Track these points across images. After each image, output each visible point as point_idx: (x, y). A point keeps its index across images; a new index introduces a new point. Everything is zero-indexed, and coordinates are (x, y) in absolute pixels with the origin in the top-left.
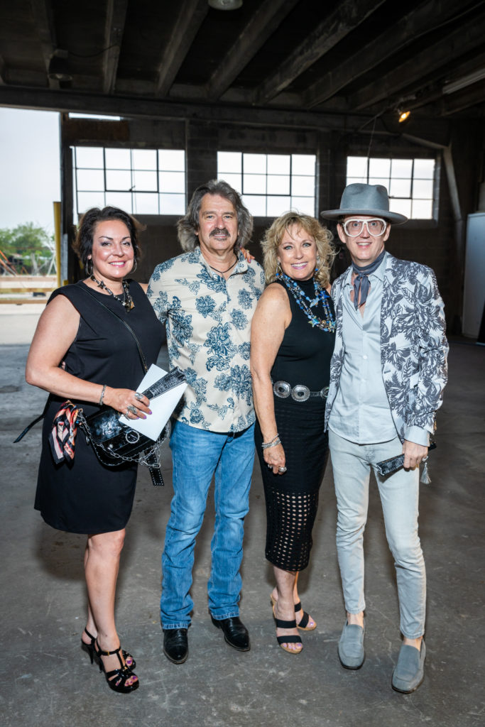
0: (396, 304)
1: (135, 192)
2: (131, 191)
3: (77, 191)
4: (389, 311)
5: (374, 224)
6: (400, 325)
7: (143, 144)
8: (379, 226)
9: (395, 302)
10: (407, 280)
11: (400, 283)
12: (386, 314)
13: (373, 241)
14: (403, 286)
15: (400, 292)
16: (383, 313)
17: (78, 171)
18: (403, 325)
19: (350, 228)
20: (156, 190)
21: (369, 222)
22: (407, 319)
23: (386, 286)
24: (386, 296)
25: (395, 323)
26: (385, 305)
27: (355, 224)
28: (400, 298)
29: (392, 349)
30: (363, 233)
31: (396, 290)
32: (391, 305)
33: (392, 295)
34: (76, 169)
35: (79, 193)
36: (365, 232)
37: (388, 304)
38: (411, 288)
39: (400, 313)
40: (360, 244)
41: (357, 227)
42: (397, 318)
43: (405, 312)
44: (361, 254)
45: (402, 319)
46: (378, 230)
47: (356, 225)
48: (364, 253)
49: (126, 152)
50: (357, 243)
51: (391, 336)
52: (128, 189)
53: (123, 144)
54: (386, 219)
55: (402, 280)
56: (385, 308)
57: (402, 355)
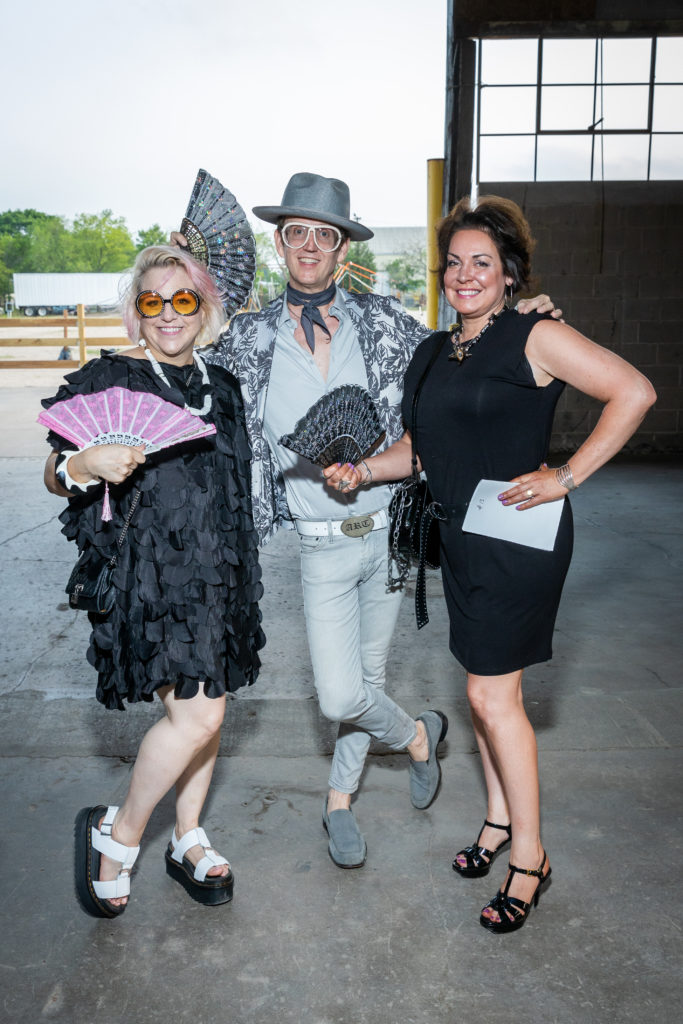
0: (378, 344)
1: (603, 132)
2: (591, 131)
3: (479, 135)
4: (373, 354)
5: (324, 234)
6: (390, 372)
7: (625, 25)
8: (332, 239)
9: (376, 341)
10: (380, 311)
11: (374, 315)
12: (370, 359)
13: (322, 258)
14: (377, 319)
15: (378, 328)
16: (367, 357)
17: (483, 90)
18: (393, 372)
19: (291, 235)
20: (645, 126)
21: (317, 230)
22: (396, 363)
23: (358, 320)
24: (362, 333)
25: (383, 370)
26: (366, 346)
27: (298, 230)
28: (379, 335)
29: (384, 407)
30: (308, 244)
31: (371, 324)
32: (373, 346)
33: (370, 332)
34: (481, 87)
35: (482, 138)
36: (311, 244)
37: (369, 344)
38: (390, 321)
39: (385, 356)
40: (303, 260)
41: (301, 236)
42: (385, 363)
43: (391, 354)
44: (304, 276)
45: (392, 363)
46: (329, 243)
47: (299, 232)
48: (307, 274)
49: (587, 45)
50: (299, 258)
51: (381, 389)
52: (585, 127)
53: (581, 27)
54: (341, 229)
55: (374, 312)
56: (367, 350)
57: (395, 414)
